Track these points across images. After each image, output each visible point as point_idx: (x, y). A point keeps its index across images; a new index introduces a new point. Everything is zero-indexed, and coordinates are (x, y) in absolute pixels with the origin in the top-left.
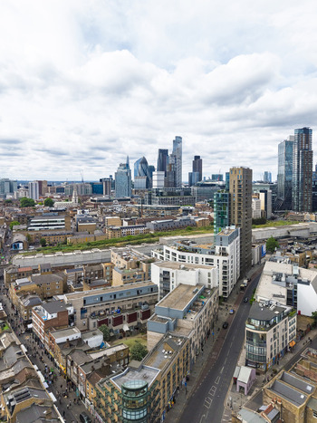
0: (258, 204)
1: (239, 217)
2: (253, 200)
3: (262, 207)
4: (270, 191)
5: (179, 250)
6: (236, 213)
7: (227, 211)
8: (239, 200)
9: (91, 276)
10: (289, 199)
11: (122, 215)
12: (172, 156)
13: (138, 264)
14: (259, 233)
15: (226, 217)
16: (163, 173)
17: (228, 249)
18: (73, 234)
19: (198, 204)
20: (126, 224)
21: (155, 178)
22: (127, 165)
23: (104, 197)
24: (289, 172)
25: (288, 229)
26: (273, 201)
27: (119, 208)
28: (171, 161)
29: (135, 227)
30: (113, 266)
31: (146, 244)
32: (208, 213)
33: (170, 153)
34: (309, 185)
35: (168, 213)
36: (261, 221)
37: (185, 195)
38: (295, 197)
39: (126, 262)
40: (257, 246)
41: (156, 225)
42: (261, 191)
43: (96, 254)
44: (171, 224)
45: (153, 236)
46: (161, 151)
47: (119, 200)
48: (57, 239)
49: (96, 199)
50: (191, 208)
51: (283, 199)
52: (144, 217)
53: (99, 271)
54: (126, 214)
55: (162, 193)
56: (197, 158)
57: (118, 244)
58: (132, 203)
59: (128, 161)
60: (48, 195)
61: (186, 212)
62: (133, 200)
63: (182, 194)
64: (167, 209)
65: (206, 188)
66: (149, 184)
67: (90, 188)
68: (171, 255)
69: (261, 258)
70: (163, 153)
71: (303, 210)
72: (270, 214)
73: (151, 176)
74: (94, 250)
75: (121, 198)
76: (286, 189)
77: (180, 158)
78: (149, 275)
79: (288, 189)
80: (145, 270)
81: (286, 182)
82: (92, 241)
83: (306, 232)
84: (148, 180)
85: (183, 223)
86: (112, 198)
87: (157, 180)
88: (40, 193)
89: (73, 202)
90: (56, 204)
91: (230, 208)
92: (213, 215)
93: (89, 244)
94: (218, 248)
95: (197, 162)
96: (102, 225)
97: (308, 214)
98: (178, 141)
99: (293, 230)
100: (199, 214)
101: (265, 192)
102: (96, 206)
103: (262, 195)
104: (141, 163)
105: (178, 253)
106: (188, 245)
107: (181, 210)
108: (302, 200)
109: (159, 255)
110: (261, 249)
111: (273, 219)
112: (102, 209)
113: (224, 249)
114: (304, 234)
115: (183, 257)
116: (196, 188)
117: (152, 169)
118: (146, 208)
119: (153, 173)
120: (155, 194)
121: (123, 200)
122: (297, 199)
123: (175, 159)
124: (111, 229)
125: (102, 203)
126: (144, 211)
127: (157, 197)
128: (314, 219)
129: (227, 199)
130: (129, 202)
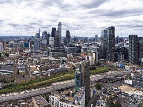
0: (93, 58)
3: (94, 59)
4: (97, 52)
7: (80, 81)
10: (105, 54)
12: (57, 31)
14: (93, 78)
15: (80, 83)
16: (54, 38)
17: (80, 102)
18: (17, 77)
19: (68, 56)
20: (38, 69)
21: (50, 40)
22: (39, 34)
23: (29, 50)
24: (105, 43)
25: (105, 75)
26: (99, 55)
28: (57, 33)
30: (33, 105)
31: (46, 87)
32: (72, 63)
34: (114, 50)
35: (55, 62)
40: (92, 89)
41: (51, 72)
42: (94, 52)
46: (53, 28)
47: (35, 52)
48: (11, 79)
49: (26, 52)
51: (103, 53)
52: (46, 64)
54: (38, 63)
56: (68, 31)
57: (35, 84)
58: (41, 54)
60: (7, 48)
61: (64, 61)
62: (41, 52)
63: (61, 51)
64: (55, 61)
66: (48, 42)
67: (24, 45)
68: (57, 101)
69: (93, 94)
71: (111, 60)
76: (104, 50)
77: (61, 32)
79: (105, 50)
81: (104, 47)
82: (25, 82)
83: (112, 76)
84: (47, 41)
85: (62, 70)
86: (33, 51)
88: (3, 47)
89: (17, 54)
90: (10, 55)
94: (76, 101)
95: (68, 33)
97: (113, 63)
99: (107, 76)
100: (68, 63)
101: (96, 53)
103: (94, 54)
104: (45, 34)
105: (60, 102)
106: (64, 98)
107: (61, 61)
108: (111, 56)
109: (52, 99)
110: (94, 90)
112: (29, 60)
113: (79, 102)
116: (67, 48)
118: (47, 60)
119: (50, 37)
120: (50, 51)
121: (37, 52)
122: (109, 55)
123: (59, 33)
124: (32, 74)
125: (29, 54)
126: (46, 61)
127: (51, 53)
128: (115, 65)
129: (80, 76)
130: (40, 53)
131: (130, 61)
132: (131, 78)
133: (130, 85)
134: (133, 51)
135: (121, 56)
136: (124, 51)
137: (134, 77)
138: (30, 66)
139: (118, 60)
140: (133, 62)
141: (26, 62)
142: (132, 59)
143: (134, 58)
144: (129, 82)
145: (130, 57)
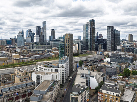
0: (76, 48)
1: (68, 53)
2: (74, 46)
3: (77, 49)
4: (80, 43)
5: (45, 67)
6: (67, 51)
7: (64, 51)
8: (68, 46)
9: (5, 80)
10: (87, 46)
11: (20, 53)
12: (42, 29)
13: (27, 73)
14: (76, 59)
16: (39, 36)
17: (64, 65)
19: (53, 48)
20: (22, 57)
21: (35, 38)
23: (12, 46)
24: (87, 36)
25: (86, 57)
26: (81, 47)
27: (19, 50)
28: (42, 31)
29: (26, 58)
30: (15, 75)
31: (30, 65)
32: (57, 52)
33: (41, 28)
34: (94, 41)
35: (40, 52)
36: (77, 55)
37: (48, 45)
38: (89, 45)
39: (21, 73)
40: (75, 64)
41: (35, 57)
42: (77, 43)
43: (8, 70)
44: (42, 57)
45: (34, 62)
47: (19, 47)
49: (8, 47)
50: (50, 50)
51: (85, 46)
52: (30, 54)
53: (9, 77)
54: (22, 53)
55: (38, 44)
56: (53, 30)
57: (18, 66)
58: (25, 48)
59: (23, 30)
61: (48, 51)
62: (25, 47)
63: (47, 44)
64: (40, 50)
65: (56, 42)
66: (32, 40)
67: (5, 42)
68: (41, 69)
69: (77, 69)
70: (38, 28)
71: (92, 50)
72: (80, 52)
73: (33, 37)
74: (7, 68)
75: (20, 46)
78: (32, 78)
79: (87, 42)
80: (29, 76)
81: (86, 39)
82: (6, 64)
84: (32, 38)
85: (47, 56)
86: (16, 46)
87: (36, 39)
91: (65, 49)
92: (59, 52)
93: (4, 66)
94: (60, 65)
95: (53, 32)
96: (11, 58)
97: (94, 52)
98: (44, 23)
99: (88, 58)
101: (79, 43)
102: (8, 50)
103: (77, 45)
105: (44, 68)
106: (48, 64)
107: (46, 51)
108: (92, 46)
109: (36, 69)
110: (77, 65)
111: (81, 53)
112: (11, 51)
114: (93, 59)
115: (46, 70)
116: (52, 42)
117: (34, 34)
119: (34, 36)
120: (35, 44)
121: (21, 47)
122: (90, 46)
123: (44, 30)
124: (15, 59)
125: (11, 48)
126: (30, 51)
127: (36, 46)
128: (96, 53)
129: (64, 46)
130: (23, 48)
131: (108, 49)
132: (109, 57)
133: (108, 63)
134: (110, 41)
135: (100, 46)
136: (103, 43)
137: (111, 55)
138: (12, 56)
139: (98, 50)
140: (110, 50)
141: (8, 54)
142: (110, 48)
143: (111, 47)
144: (108, 60)
145: (108, 46)
